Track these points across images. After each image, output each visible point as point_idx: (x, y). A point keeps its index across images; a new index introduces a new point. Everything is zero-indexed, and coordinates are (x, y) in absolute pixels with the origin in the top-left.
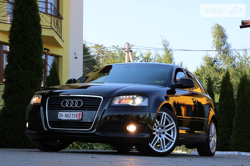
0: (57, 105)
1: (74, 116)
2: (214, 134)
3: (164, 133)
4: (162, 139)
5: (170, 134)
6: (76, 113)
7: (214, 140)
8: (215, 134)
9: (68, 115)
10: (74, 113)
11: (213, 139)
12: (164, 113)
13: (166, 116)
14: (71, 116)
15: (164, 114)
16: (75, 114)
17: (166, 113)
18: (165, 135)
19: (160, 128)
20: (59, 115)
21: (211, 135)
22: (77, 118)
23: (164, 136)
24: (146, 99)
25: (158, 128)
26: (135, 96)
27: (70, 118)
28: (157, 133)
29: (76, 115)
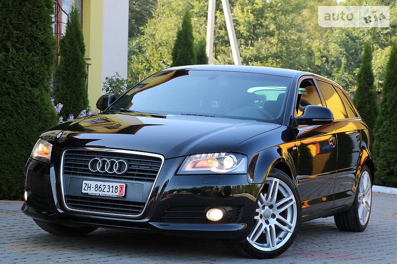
0: (81, 166)
1: (111, 191)
2: (367, 191)
3: (273, 216)
4: (270, 227)
5: (286, 218)
6: (115, 185)
7: (366, 202)
8: (369, 189)
9: (100, 187)
10: (111, 184)
11: (364, 200)
12: (275, 180)
13: (279, 184)
14: (107, 189)
15: (276, 182)
16: (113, 187)
17: (278, 181)
18: (275, 219)
19: (267, 208)
20: (84, 186)
21: (361, 194)
22: (117, 194)
23: (273, 222)
24: (243, 159)
25: (263, 208)
26: (223, 154)
27: (104, 193)
28: (261, 217)
29: (114, 189)
